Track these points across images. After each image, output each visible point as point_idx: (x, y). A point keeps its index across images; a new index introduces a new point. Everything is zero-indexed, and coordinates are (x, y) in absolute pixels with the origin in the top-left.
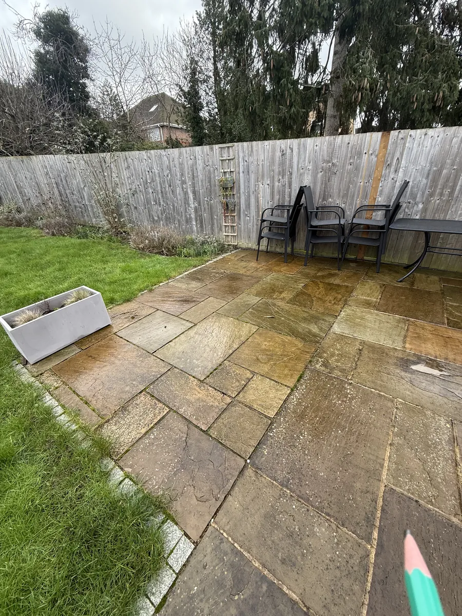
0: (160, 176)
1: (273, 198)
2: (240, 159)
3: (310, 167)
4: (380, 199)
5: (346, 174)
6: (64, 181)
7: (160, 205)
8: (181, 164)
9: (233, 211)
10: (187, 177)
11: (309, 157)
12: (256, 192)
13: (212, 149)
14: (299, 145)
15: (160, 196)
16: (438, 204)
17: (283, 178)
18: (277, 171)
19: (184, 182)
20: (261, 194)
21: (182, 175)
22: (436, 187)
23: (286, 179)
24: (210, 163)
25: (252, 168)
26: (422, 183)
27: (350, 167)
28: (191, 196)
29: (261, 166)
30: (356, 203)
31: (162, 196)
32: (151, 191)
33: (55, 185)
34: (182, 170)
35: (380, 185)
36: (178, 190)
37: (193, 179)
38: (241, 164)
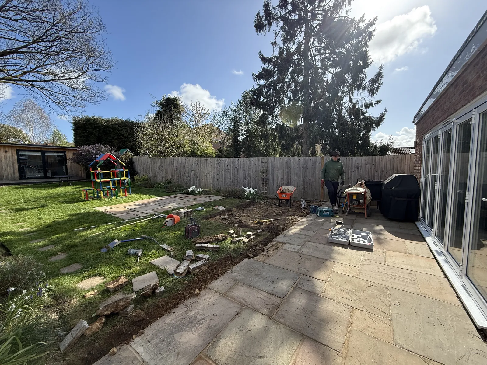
0: (233, 168)
1: (284, 177)
3: (298, 166)
7: (231, 179)
9: (265, 182)
10: (246, 168)
11: (297, 163)
12: (276, 175)
13: (258, 159)
17: (287, 170)
18: (285, 167)
19: (244, 170)
24: (257, 163)
25: (275, 166)
27: (312, 167)
28: (247, 176)
29: (278, 165)
31: (233, 175)
32: (227, 173)
34: (244, 166)
36: (241, 173)
37: (249, 169)
38: (270, 164)
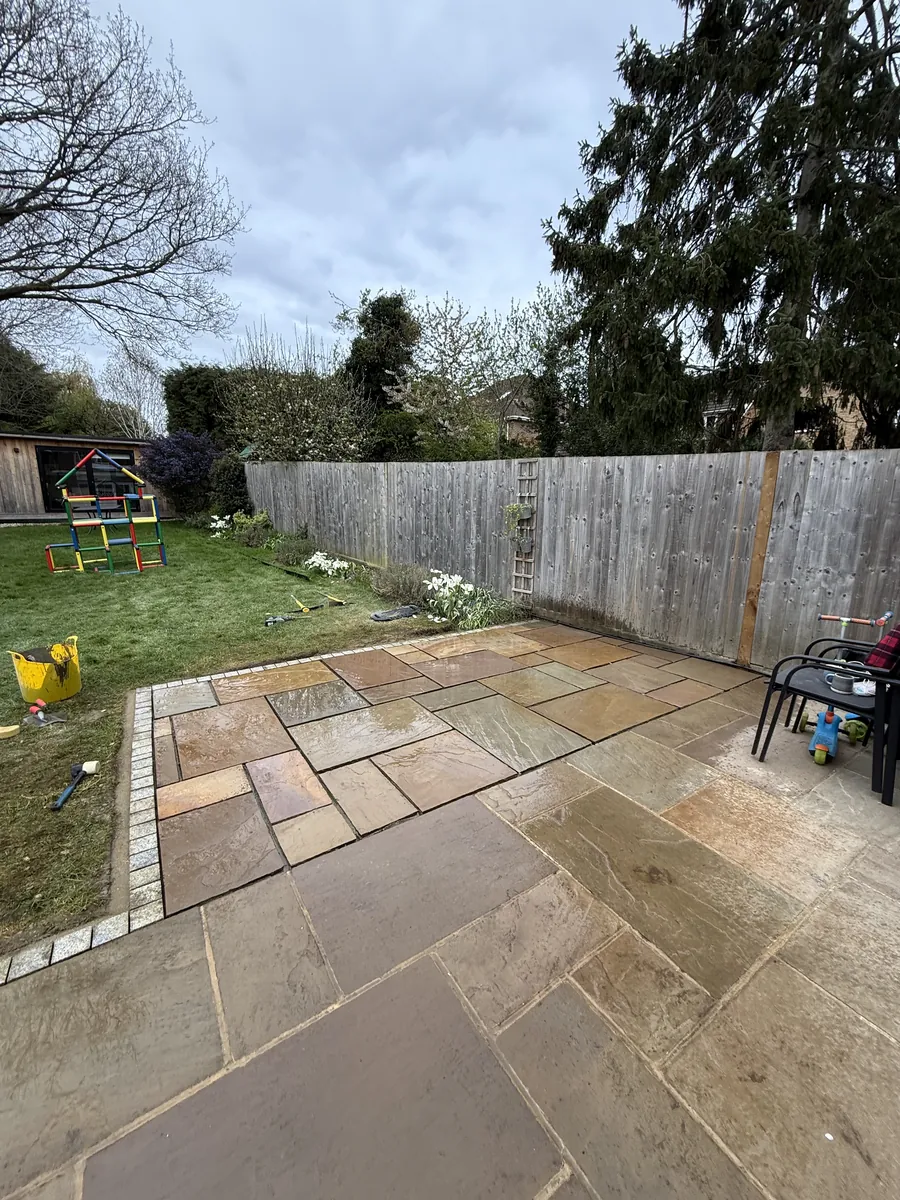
0: (438, 497)
1: (591, 541)
2: (546, 481)
3: (650, 499)
4: (771, 559)
5: (708, 514)
6: (325, 495)
7: (432, 536)
8: (467, 482)
9: (529, 555)
10: (472, 501)
11: (648, 483)
12: (566, 529)
13: (509, 465)
14: (633, 464)
15: (434, 523)
16: (885, 580)
17: (607, 512)
18: (598, 501)
19: (467, 507)
20: (573, 534)
21: (467, 497)
22: (874, 547)
23: (612, 513)
24: (505, 483)
25: (563, 493)
26: (847, 539)
27: (714, 502)
28: (474, 527)
29: (575, 492)
30: (729, 563)
31: (437, 524)
32: (423, 516)
33: (313, 499)
34: (467, 490)
35: (771, 535)
36: (459, 518)
37: (480, 503)
38: (547, 487)
